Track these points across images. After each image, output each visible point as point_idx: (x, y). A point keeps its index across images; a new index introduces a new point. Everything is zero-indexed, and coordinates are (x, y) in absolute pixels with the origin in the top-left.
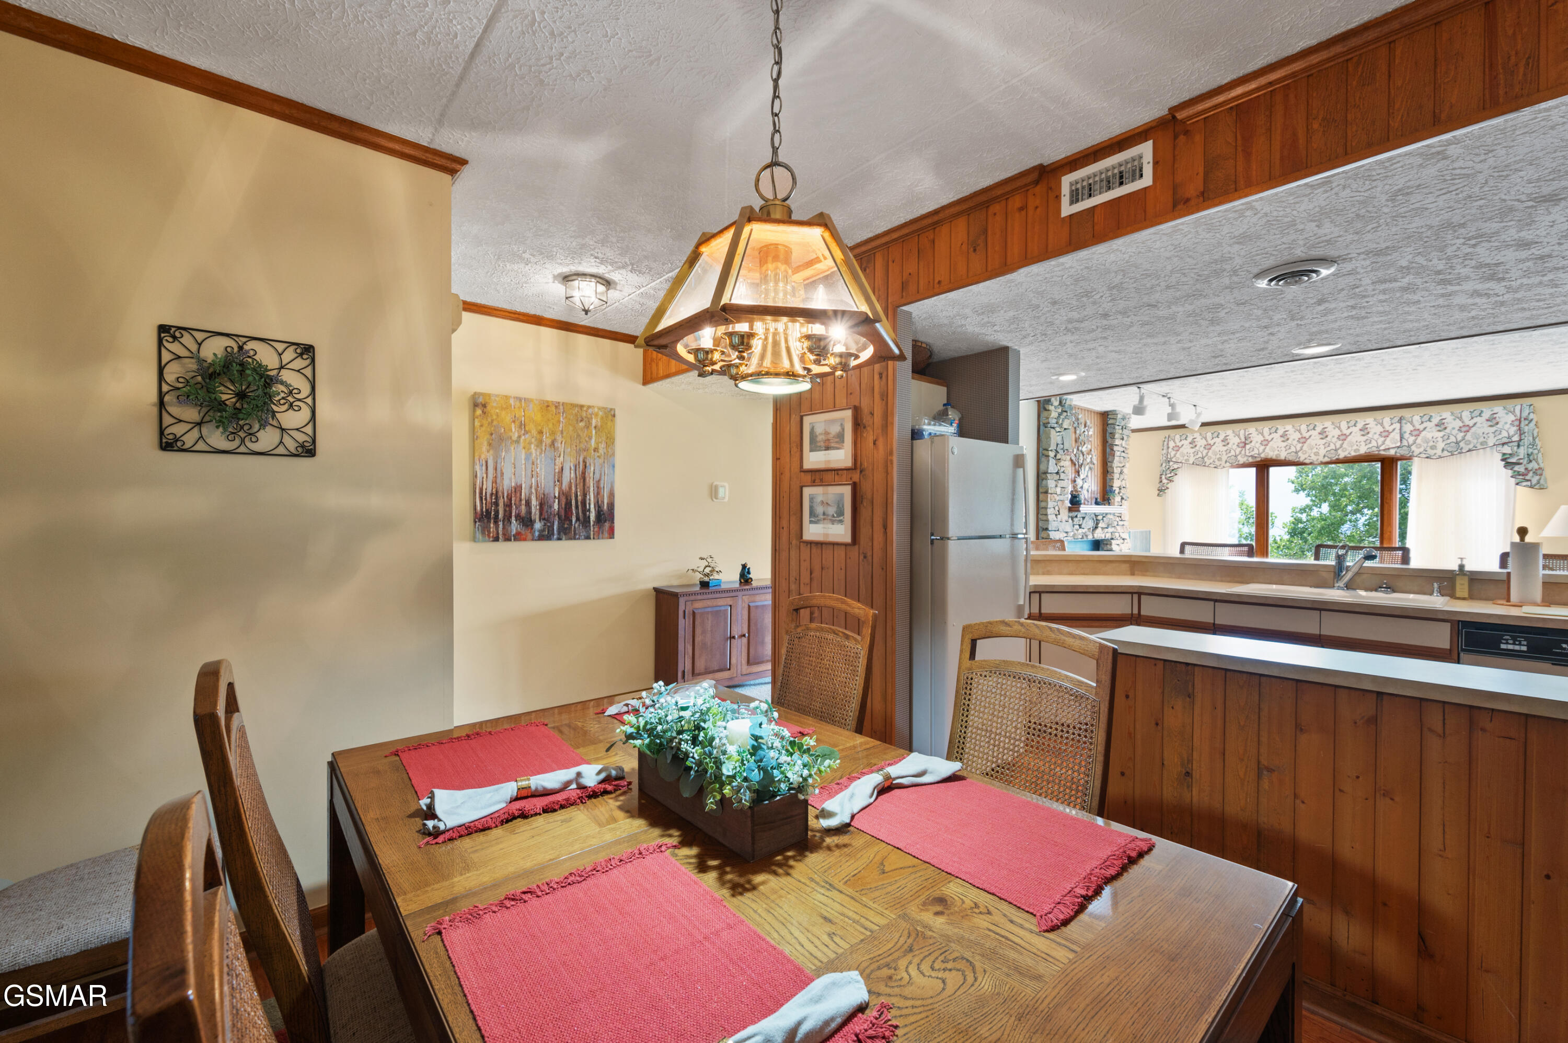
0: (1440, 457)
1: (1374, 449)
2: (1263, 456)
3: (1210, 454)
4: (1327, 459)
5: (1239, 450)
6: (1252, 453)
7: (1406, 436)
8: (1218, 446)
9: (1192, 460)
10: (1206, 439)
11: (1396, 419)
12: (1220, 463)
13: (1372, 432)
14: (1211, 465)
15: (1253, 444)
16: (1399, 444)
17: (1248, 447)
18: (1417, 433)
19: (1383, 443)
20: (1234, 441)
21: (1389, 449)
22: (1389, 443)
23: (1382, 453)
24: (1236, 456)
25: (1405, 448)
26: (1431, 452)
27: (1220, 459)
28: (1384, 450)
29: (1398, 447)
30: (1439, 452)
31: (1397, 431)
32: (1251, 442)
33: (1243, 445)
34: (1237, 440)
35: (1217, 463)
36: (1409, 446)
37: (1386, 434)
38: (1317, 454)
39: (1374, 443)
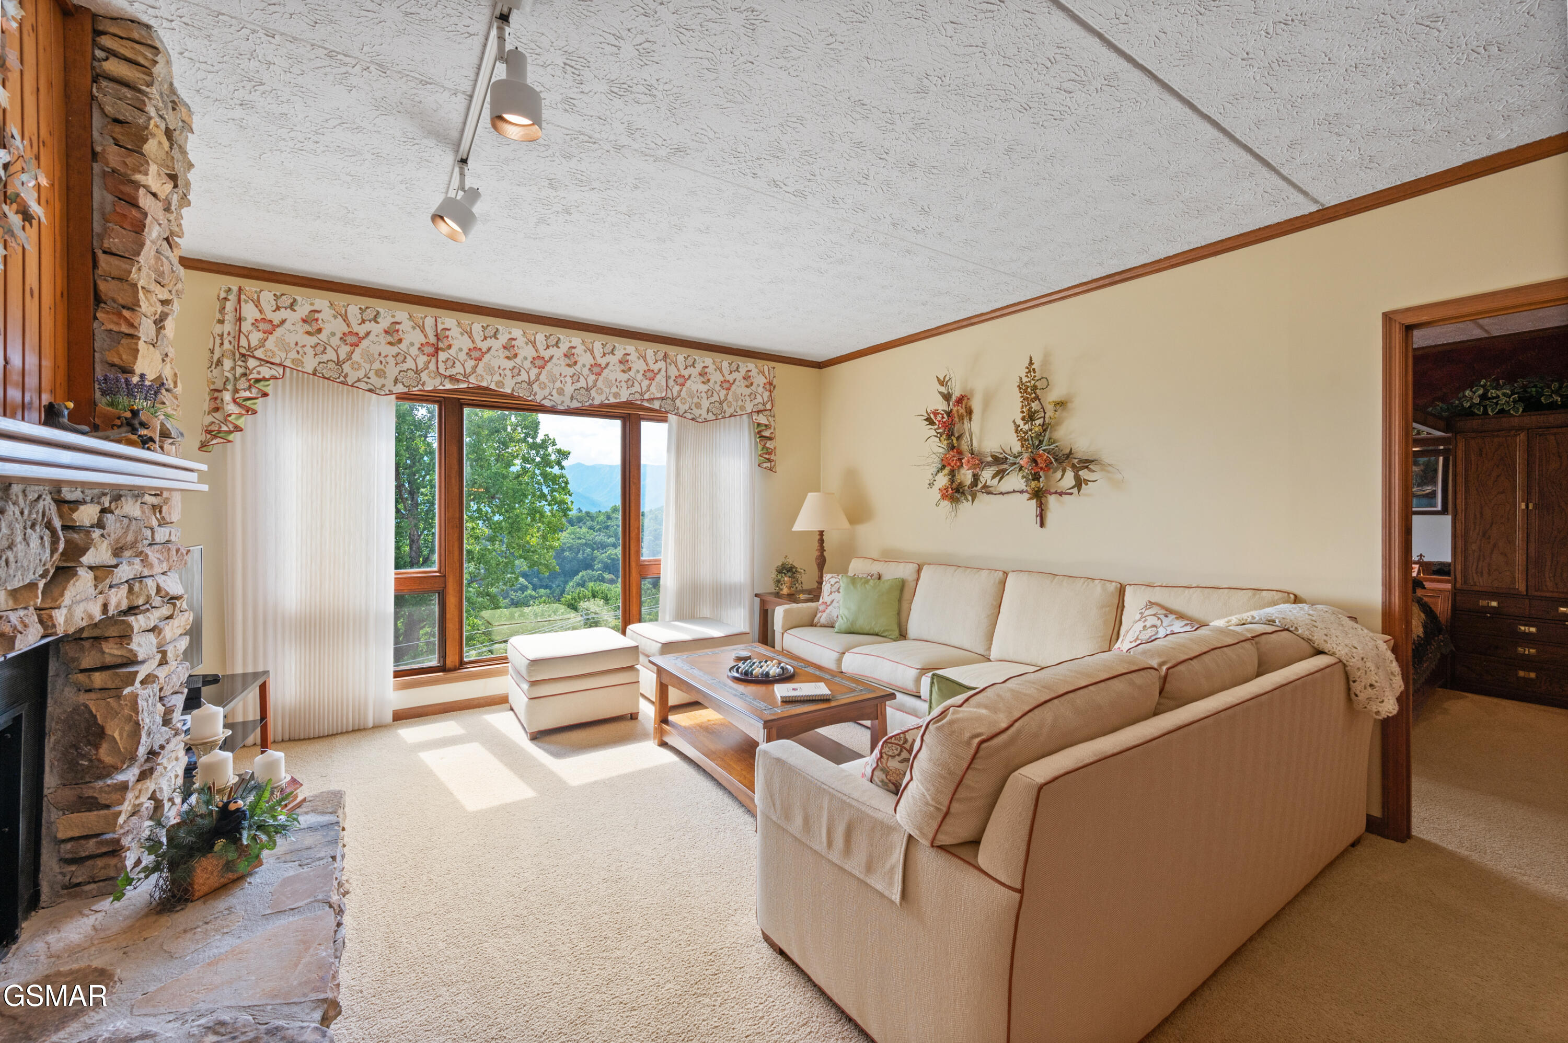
0: (706, 421)
1: (638, 396)
2: (472, 379)
3: (356, 357)
4: (575, 404)
5: (422, 360)
6: (452, 372)
7: (671, 383)
8: (376, 344)
9: (310, 364)
10: (345, 319)
11: (660, 355)
12: (382, 381)
13: (635, 367)
14: (362, 385)
15: (452, 351)
16: (663, 395)
17: (442, 356)
18: (682, 380)
19: (648, 390)
20: (413, 338)
21: (653, 399)
22: (655, 392)
23: (646, 404)
24: (417, 372)
25: (669, 401)
26: (697, 412)
27: (380, 373)
28: (648, 400)
29: (663, 399)
30: (704, 415)
31: (663, 373)
32: (450, 346)
33: (430, 350)
34: (418, 338)
35: (375, 381)
36: (673, 400)
37: (650, 375)
38: (561, 392)
39: (637, 388)
